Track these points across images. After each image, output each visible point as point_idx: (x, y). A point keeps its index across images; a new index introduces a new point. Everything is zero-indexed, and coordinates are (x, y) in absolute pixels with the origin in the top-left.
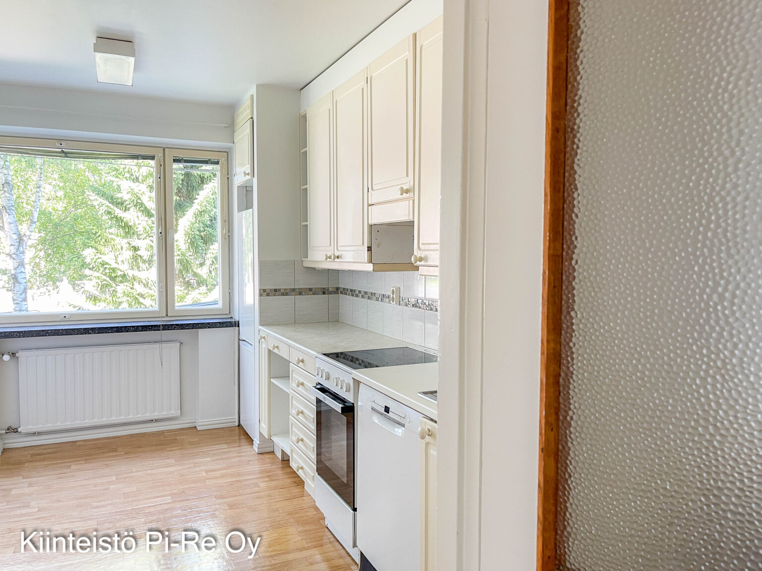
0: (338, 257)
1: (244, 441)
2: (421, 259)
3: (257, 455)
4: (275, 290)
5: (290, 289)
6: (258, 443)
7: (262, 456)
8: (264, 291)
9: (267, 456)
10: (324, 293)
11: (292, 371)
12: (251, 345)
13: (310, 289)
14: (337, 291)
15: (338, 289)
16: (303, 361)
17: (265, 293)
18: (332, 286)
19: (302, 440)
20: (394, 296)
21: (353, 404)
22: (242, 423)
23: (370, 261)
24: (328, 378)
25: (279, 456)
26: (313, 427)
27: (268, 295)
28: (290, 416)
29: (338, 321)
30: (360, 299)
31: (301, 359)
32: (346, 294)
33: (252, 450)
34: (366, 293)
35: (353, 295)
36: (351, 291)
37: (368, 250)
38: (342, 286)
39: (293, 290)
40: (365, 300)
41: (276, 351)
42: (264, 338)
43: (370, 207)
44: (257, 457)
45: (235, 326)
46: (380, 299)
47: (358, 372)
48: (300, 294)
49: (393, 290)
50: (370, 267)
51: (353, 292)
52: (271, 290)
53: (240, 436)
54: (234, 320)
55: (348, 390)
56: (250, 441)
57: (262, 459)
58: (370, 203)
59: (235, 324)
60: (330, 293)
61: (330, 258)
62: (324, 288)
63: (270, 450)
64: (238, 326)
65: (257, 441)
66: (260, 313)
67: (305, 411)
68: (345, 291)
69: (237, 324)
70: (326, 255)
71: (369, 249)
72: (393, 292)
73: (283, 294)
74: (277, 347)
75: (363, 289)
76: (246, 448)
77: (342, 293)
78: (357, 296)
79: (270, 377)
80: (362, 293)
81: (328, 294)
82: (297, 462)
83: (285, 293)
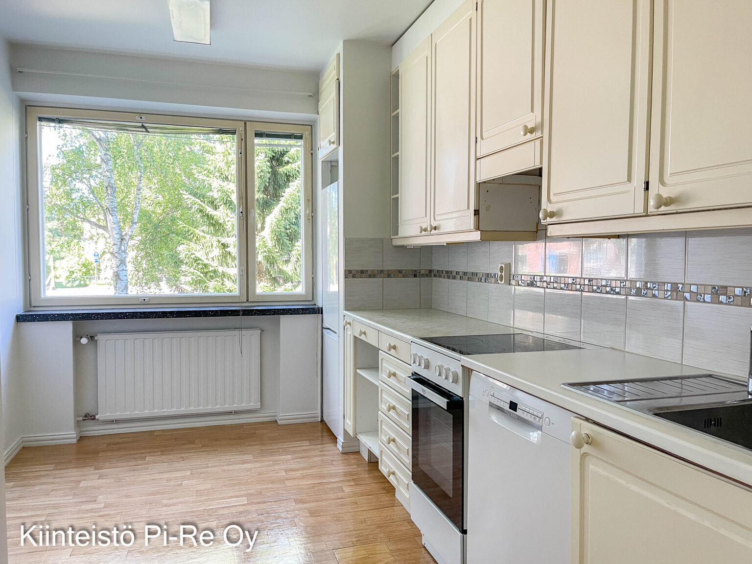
0: (435, 228)
1: (327, 439)
2: (552, 215)
3: (341, 455)
4: (362, 272)
5: (378, 270)
6: (343, 441)
7: (346, 457)
8: (350, 272)
9: (352, 457)
10: (415, 276)
11: (382, 359)
12: (336, 333)
13: (400, 272)
14: (430, 273)
15: (430, 271)
16: (394, 348)
17: (351, 275)
18: (424, 268)
19: (394, 440)
20: (503, 274)
21: (462, 398)
22: (325, 419)
23: (478, 228)
24: (427, 367)
25: (366, 457)
26: (408, 426)
27: (354, 277)
28: (380, 412)
29: (431, 308)
30: (457, 281)
31: (392, 345)
32: (440, 276)
33: (335, 448)
34: (465, 274)
35: (449, 277)
36: (447, 272)
37: (475, 214)
38: (435, 268)
39: (382, 271)
40: (465, 282)
41: (363, 337)
42: (350, 324)
43: (478, 161)
44: (340, 457)
45: (319, 313)
46: (483, 279)
47: (467, 357)
48: (389, 276)
49: (501, 267)
50: (476, 236)
51: (449, 275)
52: (357, 271)
53: (322, 432)
54: (317, 307)
55: (455, 381)
56: (334, 439)
57: (346, 459)
58: (478, 156)
59: (319, 310)
60: (423, 276)
61: (425, 230)
62: (415, 271)
63: (355, 449)
64: (322, 313)
65: (341, 439)
66: (346, 296)
67: (397, 406)
68: (439, 274)
69: (320, 311)
70: (421, 227)
71: (477, 212)
72: (501, 268)
73: (370, 276)
74: (365, 333)
75: (462, 269)
76: (329, 446)
77: (435, 276)
78: (454, 278)
79: (356, 367)
80: (461, 275)
81: (420, 277)
82: (387, 466)
83: (372, 275)
